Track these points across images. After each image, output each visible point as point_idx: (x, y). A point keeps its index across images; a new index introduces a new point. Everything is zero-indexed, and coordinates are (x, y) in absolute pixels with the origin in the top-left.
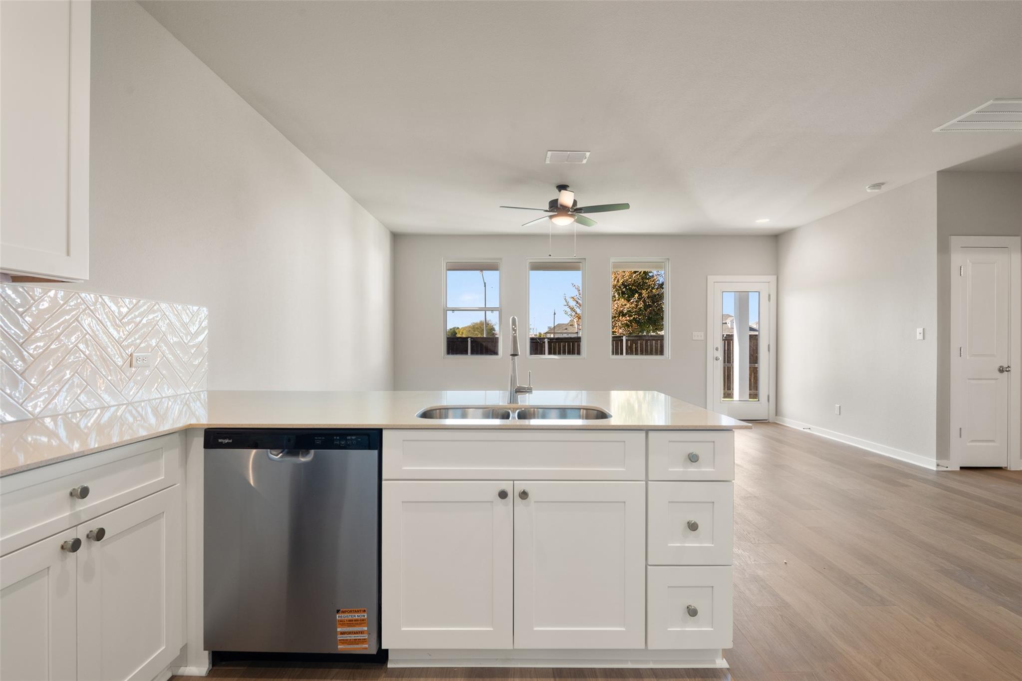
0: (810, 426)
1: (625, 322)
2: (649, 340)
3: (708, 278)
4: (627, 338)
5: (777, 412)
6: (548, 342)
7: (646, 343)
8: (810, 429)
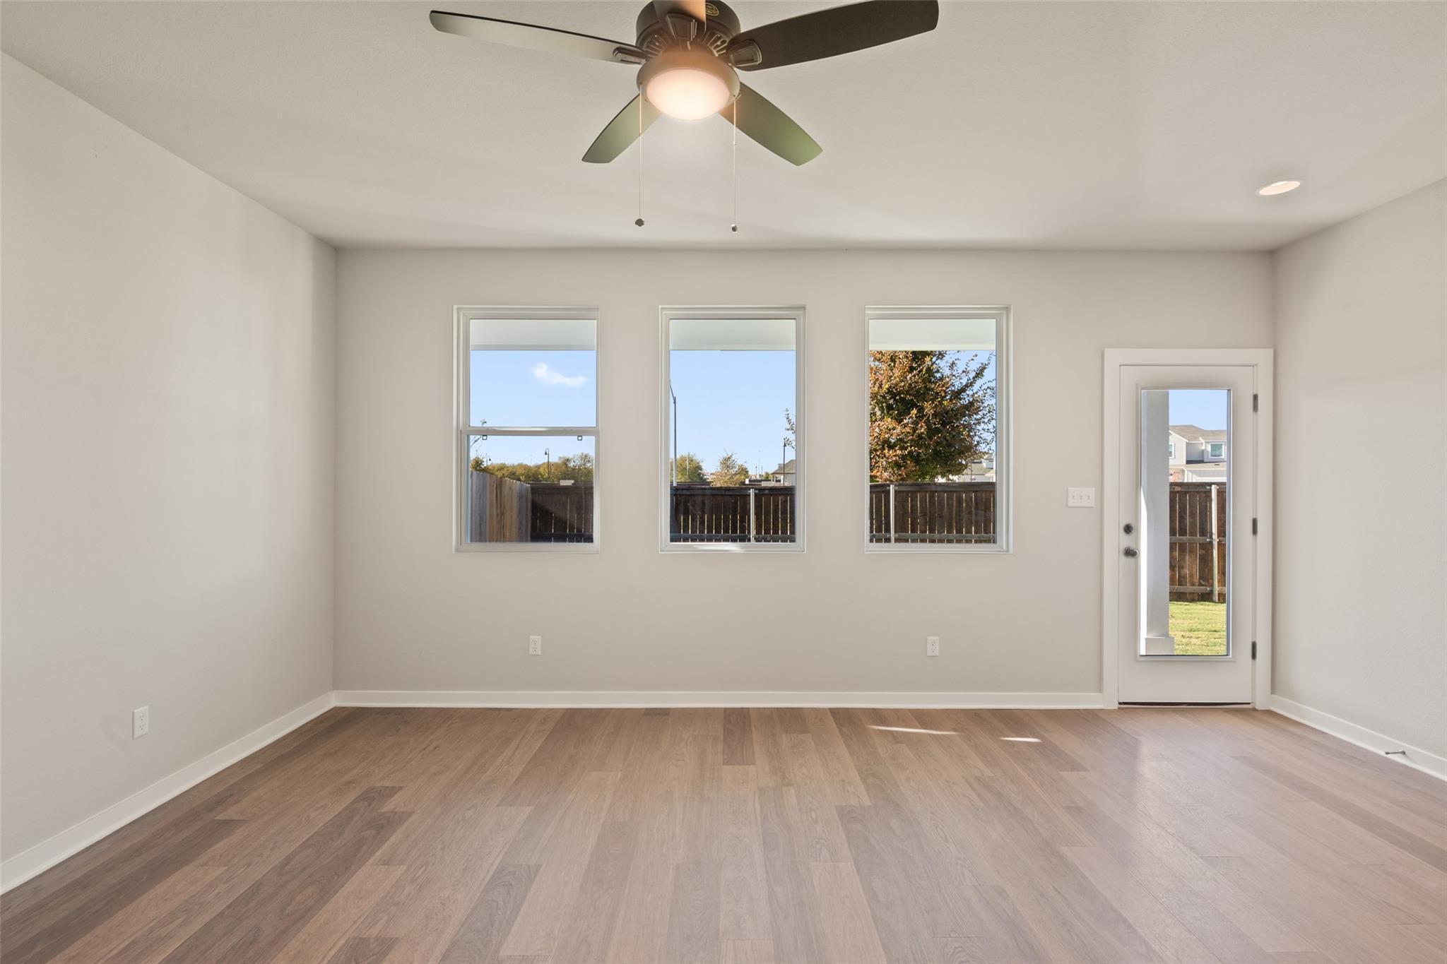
0: (1401, 745)
1: (894, 458)
2: (936, 492)
3: (1106, 354)
4: (897, 488)
5: (1276, 684)
6: (756, 495)
7: (932, 497)
8: (1403, 753)
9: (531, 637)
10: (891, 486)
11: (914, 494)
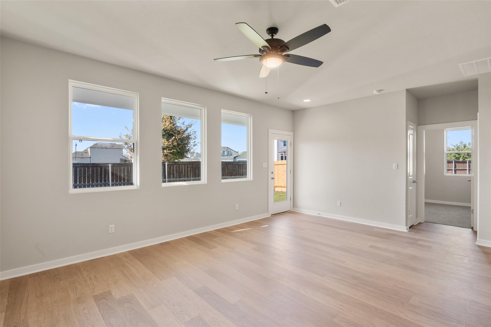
0: (319, 212)
1: (166, 153)
2: (180, 164)
3: (269, 130)
4: (168, 163)
5: (294, 204)
6: (112, 166)
7: (179, 166)
8: (319, 214)
9: (109, 226)
10: (166, 163)
11: (173, 165)
